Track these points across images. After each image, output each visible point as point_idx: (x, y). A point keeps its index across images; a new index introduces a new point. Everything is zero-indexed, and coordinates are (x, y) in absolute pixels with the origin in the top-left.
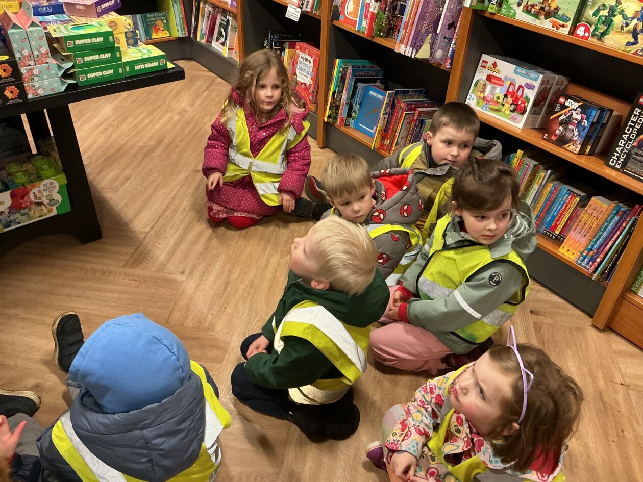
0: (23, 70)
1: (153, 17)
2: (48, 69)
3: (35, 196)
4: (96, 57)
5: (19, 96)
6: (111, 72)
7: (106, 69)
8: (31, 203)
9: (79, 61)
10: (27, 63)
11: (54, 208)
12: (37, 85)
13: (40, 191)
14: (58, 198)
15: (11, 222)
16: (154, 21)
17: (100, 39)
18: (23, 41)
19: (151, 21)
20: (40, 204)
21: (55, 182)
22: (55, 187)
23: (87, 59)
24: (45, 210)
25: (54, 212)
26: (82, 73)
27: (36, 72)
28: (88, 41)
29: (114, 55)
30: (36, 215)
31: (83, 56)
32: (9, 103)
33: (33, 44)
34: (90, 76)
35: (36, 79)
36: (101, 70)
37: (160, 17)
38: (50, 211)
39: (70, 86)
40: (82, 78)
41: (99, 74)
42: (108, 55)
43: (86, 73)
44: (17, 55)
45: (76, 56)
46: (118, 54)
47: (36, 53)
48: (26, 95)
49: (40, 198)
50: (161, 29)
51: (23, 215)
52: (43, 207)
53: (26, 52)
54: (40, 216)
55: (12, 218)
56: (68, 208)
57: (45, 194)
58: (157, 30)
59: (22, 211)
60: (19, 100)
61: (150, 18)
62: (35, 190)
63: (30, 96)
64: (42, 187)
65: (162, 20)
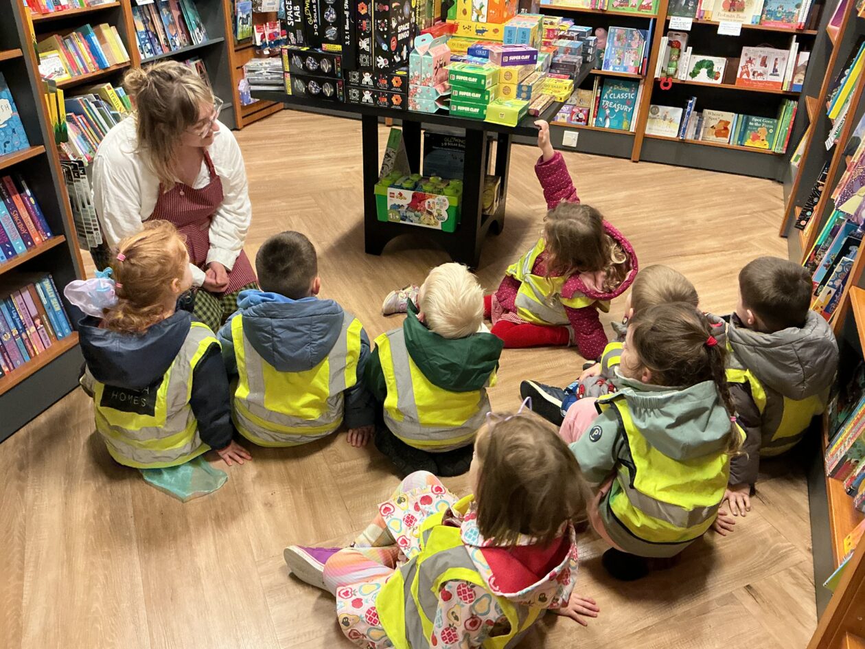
0: (411, 87)
1: (759, 123)
2: (428, 91)
3: (429, 205)
4: (468, 94)
5: (401, 105)
6: (477, 110)
7: (474, 107)
8: (425, 208)
9: (455, 93)
10: (415, 82)
11: (440, 222)
12: (417, 101)
13: (433, 203)
14: (445, 215)
15: (406, 217)
16: (758, 127)
17: (475, 80)
18: (417, 64)
19: (754, 126)
20: (430, 213)
21: (447, 202)
22: (445, 205)
23: (462, 93)
24: (433, 221)
25: (439, 227)
26: (455, 103)
27: (419, 90)
28: (465, 78)
29: (483, 97)
30: (424, 222)
31: (459, 90)
32: (393, 107)
33: (423, 68)
34: (460, 108)
35: (418, 96)
36: (470, 106)
37: (767, 124)
38: (436, 223)
39: (440, 111)
40: (454, 108)
41: (467, 109)
42: (478, 96)
43: (458, 105)
44: (411, 74)
45: (455, 88)
46: (487, 96)
47: (423, 76)
48: (408, 106)
49: (432, 209)
50: (761, 138)
51: (416, 216)
52: (432, 218)
53: (417, 74)
54: (428, 224)
55: (408, 214)
56: (450, 229)
57: (437, 207)
58: (755, 138)
59: (416, 212)
60: (399, 108)
61: (754, 122)
62: (431, 200)
63: (410, 108)
64: (436, 200)
65: (768, 129)
